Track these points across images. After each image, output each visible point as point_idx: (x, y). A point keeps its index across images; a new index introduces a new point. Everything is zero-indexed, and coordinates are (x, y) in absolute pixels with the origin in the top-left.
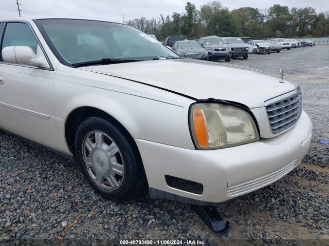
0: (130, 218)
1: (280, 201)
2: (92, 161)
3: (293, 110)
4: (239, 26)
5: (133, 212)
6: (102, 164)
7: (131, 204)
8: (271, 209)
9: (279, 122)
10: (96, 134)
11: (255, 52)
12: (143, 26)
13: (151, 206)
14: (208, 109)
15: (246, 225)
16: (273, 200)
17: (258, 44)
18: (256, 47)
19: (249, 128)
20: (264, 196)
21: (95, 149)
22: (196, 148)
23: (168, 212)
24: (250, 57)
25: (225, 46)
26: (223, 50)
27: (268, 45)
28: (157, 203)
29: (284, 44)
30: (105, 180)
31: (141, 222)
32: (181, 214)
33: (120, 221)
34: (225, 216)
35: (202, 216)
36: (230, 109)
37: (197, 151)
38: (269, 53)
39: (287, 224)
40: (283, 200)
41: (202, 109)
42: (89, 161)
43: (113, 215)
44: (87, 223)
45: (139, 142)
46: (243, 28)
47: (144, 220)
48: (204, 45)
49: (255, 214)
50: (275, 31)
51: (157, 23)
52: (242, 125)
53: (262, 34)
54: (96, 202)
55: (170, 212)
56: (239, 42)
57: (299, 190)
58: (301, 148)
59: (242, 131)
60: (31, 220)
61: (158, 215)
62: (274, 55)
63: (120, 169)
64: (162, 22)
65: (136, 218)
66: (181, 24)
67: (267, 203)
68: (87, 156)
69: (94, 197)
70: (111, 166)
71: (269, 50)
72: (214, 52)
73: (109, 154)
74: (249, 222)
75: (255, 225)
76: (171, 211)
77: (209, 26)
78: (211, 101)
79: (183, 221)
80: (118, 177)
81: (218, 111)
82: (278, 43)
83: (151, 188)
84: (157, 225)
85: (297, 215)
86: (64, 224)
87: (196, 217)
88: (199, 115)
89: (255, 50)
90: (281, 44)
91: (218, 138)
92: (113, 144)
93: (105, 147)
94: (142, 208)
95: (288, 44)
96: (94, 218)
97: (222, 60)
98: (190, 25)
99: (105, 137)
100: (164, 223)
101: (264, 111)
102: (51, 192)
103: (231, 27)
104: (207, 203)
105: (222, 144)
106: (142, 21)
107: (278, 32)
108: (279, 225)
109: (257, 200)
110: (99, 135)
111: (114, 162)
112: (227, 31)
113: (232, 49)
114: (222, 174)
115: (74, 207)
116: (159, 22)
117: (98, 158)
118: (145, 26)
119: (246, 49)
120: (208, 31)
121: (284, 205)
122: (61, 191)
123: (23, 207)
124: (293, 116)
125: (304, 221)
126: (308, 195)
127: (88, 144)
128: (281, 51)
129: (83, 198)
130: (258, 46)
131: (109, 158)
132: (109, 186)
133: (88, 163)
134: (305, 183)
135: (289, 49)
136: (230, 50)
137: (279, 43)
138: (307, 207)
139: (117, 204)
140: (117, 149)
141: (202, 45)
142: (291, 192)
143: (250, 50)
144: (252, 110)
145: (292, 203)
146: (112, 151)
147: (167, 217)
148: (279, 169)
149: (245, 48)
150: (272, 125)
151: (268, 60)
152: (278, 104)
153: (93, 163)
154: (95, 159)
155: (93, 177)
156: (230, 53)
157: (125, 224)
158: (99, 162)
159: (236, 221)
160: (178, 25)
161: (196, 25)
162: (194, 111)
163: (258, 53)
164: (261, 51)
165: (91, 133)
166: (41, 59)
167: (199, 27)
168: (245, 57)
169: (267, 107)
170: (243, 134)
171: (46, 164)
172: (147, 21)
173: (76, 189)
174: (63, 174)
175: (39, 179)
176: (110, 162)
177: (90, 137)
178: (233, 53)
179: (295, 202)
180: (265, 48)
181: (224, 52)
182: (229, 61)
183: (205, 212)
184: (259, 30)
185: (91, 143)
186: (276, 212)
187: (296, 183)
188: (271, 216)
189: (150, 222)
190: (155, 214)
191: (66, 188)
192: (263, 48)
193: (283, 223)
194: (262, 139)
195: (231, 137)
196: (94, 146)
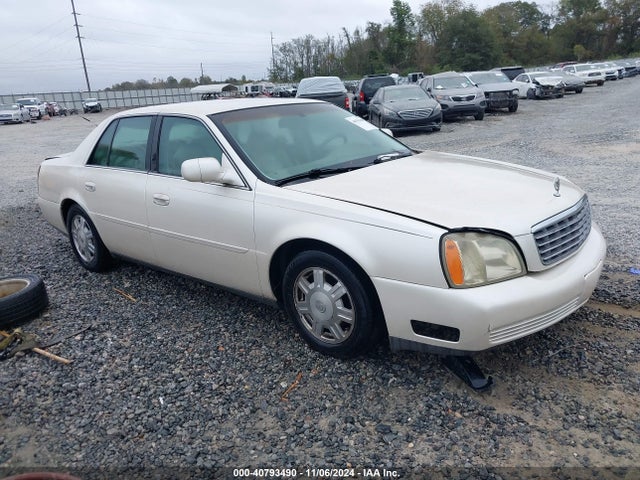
0: (364, 377)
1: (559, 353)
2: (308, 305)
3: (573, 233)
4: (498, 41)
5: (366, 370)
6: (323, 310)
7: (361, 361)
8: (548, 363)
9: (552, 251)
10: (315, 271)
11: (532, 96)
12: (309, 51)
13: (388, 363)
14: (463, 239)
15: (514, 381)
16: (551, 353)
17: (537, 79)
18: (533, 86)
19: (513, 260)
20: (538, 349)
21: (312, 292)
22: (450, 287)
23: (411, 370)
24: (522, 106)
25: (473, 91)
26: (470, 98)
27: (556, 80)
28: (394, 359)
29: (590, 75)
30: (326, 330)
31: (380, 381)
32: (429, 371)
33: (352, 381)
34: (487, 372)
35: (457, 372)
36: (490, 239)
37: (451, 290)
38: (560, 97)
39: (568, 380)
40: (564, 352)
41: (455, 241)
42: (303, 306)
43: (341, 374)
44: (311, 384)
45: (377, 281)
46: (507, 44)
47: (383, 379)
48: (434, 92)
49: (525, 369)
50: (573, 46)
51: (336, 44)
52: (505, 257)
53: (546, 54)
54: (314, 360)
55: (413, 369)
56: (499, 80)
57: (588, 339)
58: (583, 283)
59: (504, 264)
60: (240, 381)
61: (399, 373)
62: (569, 100)
63: (348, 315)
64: (345, 42)
65: (372, 376)
66: (384, 43)
67: (542, 357)
68: (299, 300)
69: (311, 354)
70: (336, 311)
71: (559, 89)
72: (452, 104)
73: (333, 296)
74: (518, 377)
75: (525, 381)
76: (415, 368)
77: (438, 44)
78: (466, 230)
79: (433, 378)
80: (344, 325)
81: (475, 242)
82: (578, 74)
83: (392, 338)
84: (402, 384)
85: (581, 368)
86: (284, 385)
87: (450, 374)
88: (452, 247)
89: (531, 92)
90: (584, 75)
91: (476, 274)
92: (339, 284)
93: (327, 287)
94: (377, 365)
95: (599, 74)
96: (317, 377)
97: (468, 117)
98: (402, 46)
99: (328, 275)
100: (408, 382)
101: (531, 238)
102: (250, 349)
103: (483, 44)
104: (465, 351)
105: (481, 281)
106: (308, 42)
107: (578, 48)
108: (557, 381)
109: (528, 352)
110: (319, 273)
111: (340, 305)
112: (475, 52)
113: (487, 94)
114: (481, 315)
115: (288, 366)
116: (340, 42)
117: (318, 302)
118: (313, 51)
119: (515, 92)
120: (437, 55)
121: (565, 358)
122: (264, 347)
123: (223, 367)
124: (573, 241)
125: (590, 376)
126: (599, 344)
127: (302, 284)
128: (585, 90)
129: (296, 355)
130: (538, 83)
131: (334, 302)
132: (332, 337)
133: (301, 309)
134: (598, 330)
135: (600, 83)
136: (483, 98)
137: (580, 73)
138: (596, 360)
139: (343, 361)
140: (344, 291)
141: (429, 90)
142: (576, 342)
143: (523, 93)
144: (516, 238)
145: (575, 355)
146: (337, 293)
147: (411, 375)
148: (553, 310)
149: (511, 92)
150: (542, 255)
151: (558, 112)
152: (549, 228)
153: (310, 309)
154: (312, 303)
155: (308, 327)
156: (482, 103)
157: (360, 384)
158: (318, 308)
159: (502, 378)
160: (377, 46)
161: (412, 44)
162: (446, 244)
163: (538, 98)
164: (545, 93)
165: (308, 270)
166: (230, 174)
167: (419, 48)
168: (512, 109)
169: (535, 234)
170: (506, 268)
171: (226, 315)
172: (317, 42)
173: (282, 345)
174: (256, 327)
175: (227, 334)
176: (334, 306)
177: (305, 276)
178: (488, 103)
179: (580, 354)
180: (552, 87)
181: (471, 102)
182: (481, 119)
183: (461, 366)
184: (541, 45)
185: (306, 282)
186: (553, 366)
187: (584, 331)
188: (547, 371)
189: (391, 381)
190: (394, 372)
191: (269, 344)
192: (546, 87)
193: (562, 379)
194: (530, 273)
195: (492, 272)
196: (311, 286)
